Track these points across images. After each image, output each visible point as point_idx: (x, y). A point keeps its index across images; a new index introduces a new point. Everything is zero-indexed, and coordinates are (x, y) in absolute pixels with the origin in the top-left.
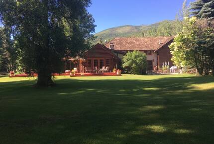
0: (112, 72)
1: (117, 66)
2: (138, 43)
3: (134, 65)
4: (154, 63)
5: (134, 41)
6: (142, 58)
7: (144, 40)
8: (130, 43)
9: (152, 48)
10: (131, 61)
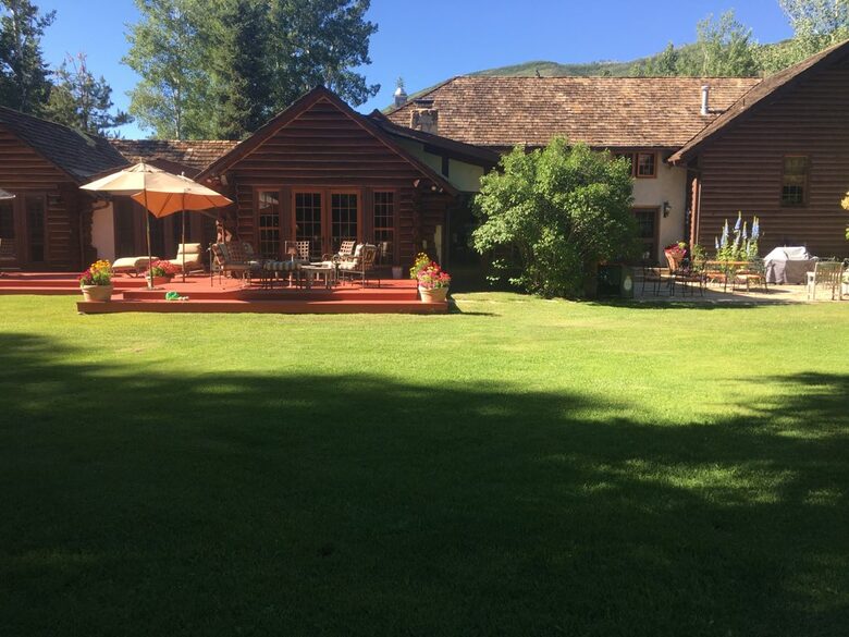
0: (406, 275)
1: (438, 238)
2: (578, 108)
3: (548, 237)
4: (667, 227)
5: (561, 97)
6: (602, 188)
7: (612, 91)
8: (535, 109)
9: (662, 138)
10: (529, 206)
